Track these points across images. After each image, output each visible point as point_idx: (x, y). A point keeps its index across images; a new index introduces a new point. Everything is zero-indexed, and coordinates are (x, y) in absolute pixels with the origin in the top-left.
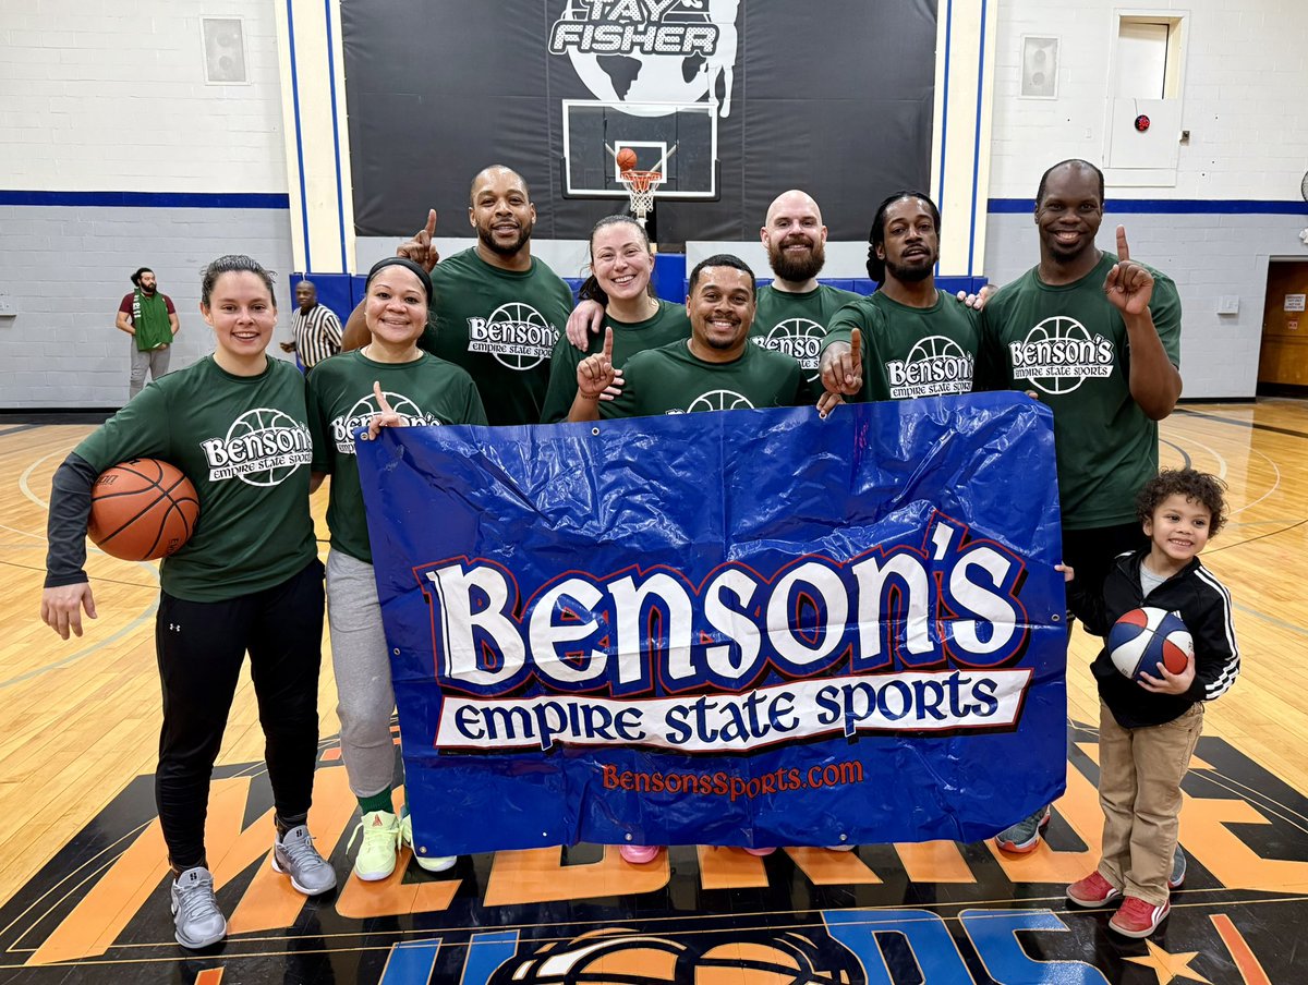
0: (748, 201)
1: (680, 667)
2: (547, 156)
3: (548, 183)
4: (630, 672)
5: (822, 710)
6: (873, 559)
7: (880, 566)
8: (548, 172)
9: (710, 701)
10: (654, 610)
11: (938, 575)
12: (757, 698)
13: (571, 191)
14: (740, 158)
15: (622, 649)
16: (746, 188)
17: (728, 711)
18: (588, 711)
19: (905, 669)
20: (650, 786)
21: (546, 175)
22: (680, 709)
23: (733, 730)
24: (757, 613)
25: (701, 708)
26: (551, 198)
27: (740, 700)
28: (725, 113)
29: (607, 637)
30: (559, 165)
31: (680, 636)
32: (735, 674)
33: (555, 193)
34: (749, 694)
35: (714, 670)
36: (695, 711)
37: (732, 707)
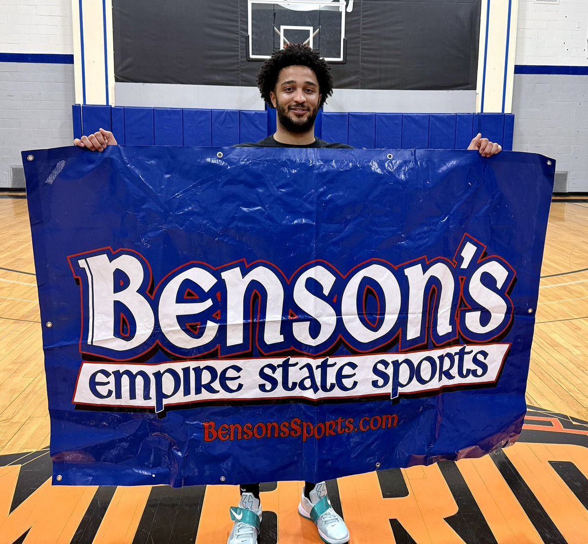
0: (363, 64)
1: (273, 335)
2: (238, 34)
3: (238, 51)
4: (235, 338)
5: (376, 378)
6: (420, 265)
7: (424, 271)
8: (238, 44)
9: (292, 360)
10: (255, 293)
11: (462, 278)
12: (329, 363)
13: (252, 56)
14: (359, 37)
15: (230, 321)
16: (362, 56)
17: (305, 369)
18: (198, 371)
19: (435, 347)
20: (242, 435)
21: (237, 46)
22: (270, 366)
23: (308, 383)
24: (335, 300)
25: (286, 366)
26: (240, 61)
27: (315, 363)
28: (350, 9)
29: (219, 311)
30: (245, 40)
31: (274, 314)
32: (313, 343)
33: (241, 57)
34: (323, 360)
35: (298, 339)
36: (281, 368)
37: (309, 366)
